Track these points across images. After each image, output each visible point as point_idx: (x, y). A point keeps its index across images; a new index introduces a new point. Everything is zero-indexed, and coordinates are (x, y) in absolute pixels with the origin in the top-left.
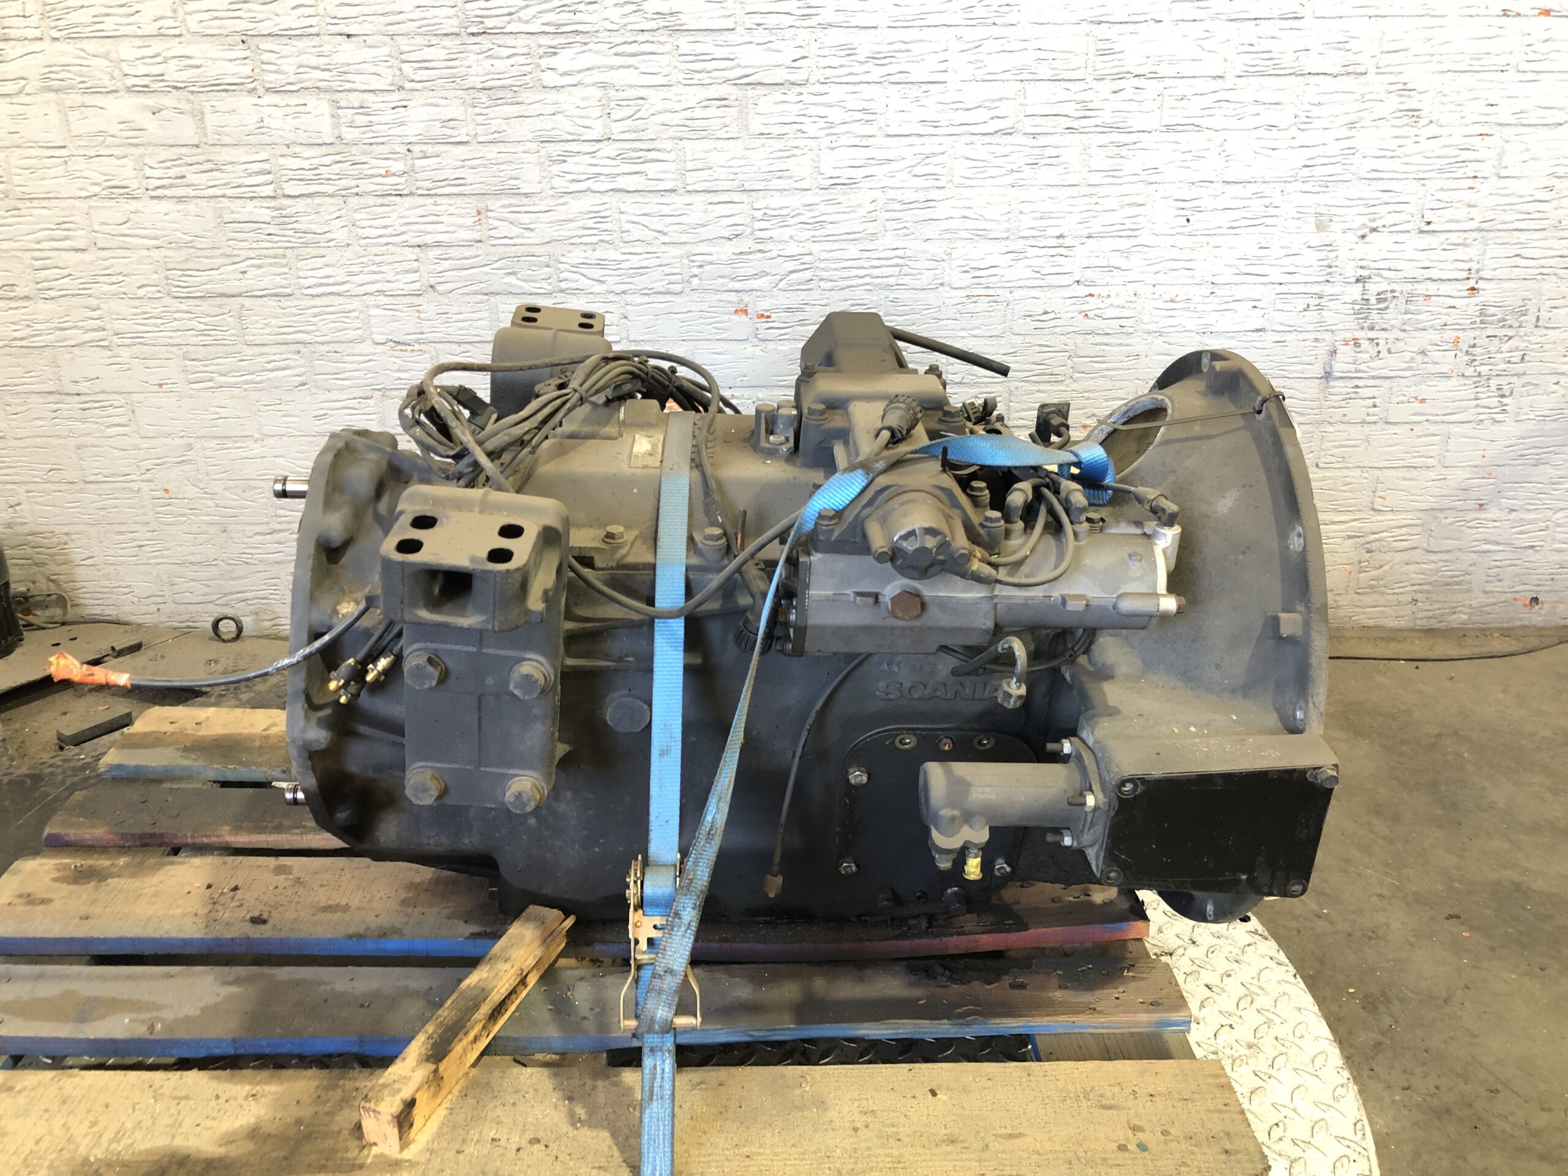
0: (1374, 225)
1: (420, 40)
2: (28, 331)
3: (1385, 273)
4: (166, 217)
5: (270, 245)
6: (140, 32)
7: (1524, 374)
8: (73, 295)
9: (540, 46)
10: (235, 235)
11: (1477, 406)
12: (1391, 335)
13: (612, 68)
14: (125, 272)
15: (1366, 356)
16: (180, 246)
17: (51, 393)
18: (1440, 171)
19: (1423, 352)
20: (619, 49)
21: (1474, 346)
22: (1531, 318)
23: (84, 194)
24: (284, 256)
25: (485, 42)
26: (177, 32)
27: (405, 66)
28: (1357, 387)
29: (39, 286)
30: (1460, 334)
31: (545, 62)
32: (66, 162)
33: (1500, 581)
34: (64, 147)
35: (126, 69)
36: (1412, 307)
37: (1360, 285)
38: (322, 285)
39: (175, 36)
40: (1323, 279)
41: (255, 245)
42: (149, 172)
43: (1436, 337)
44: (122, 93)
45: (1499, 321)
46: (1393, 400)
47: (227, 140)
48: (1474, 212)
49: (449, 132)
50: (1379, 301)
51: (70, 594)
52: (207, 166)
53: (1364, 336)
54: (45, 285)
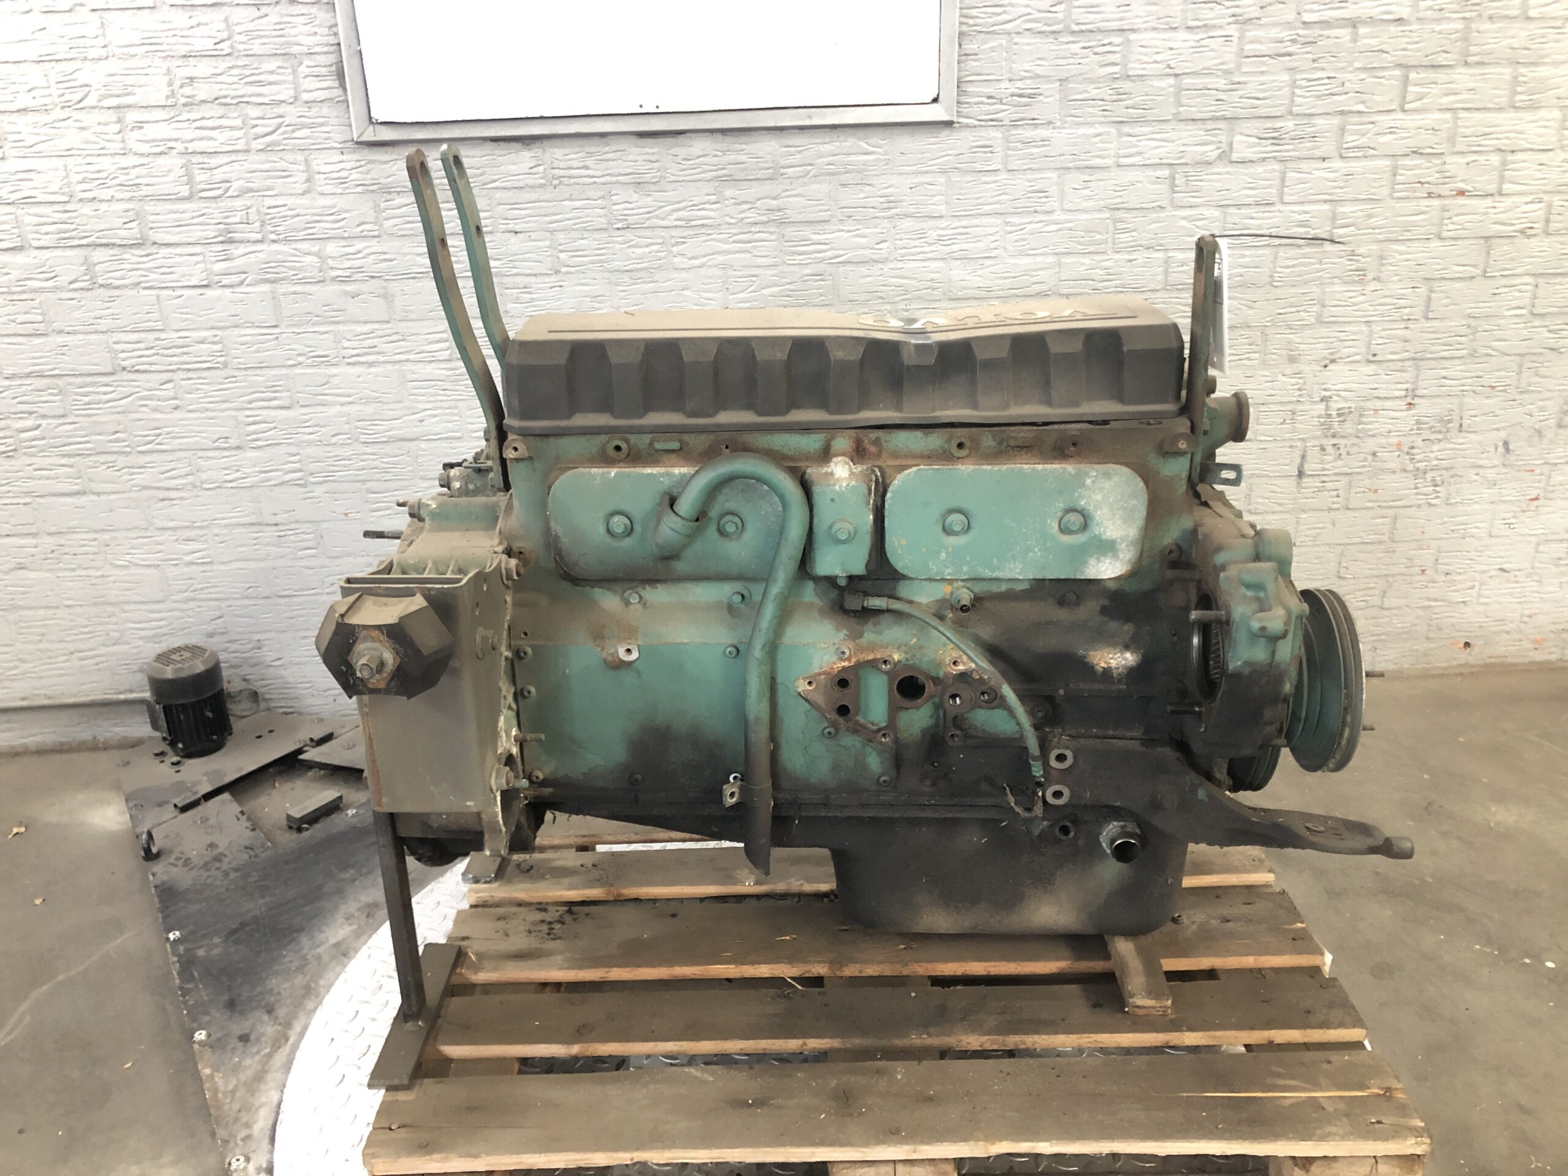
0: (1333, 357)
1: (576, 235)
2: (238, 474)
3: (1343, 394)
4: (360, 379)
5: (444, 398)
6: (346, 235)
7: (1452, 468)
8: (277, 444)
9: (672, 237)
10: (416, 391)
11: (1417, 494)
12: (1348, 442)
13: (730, 253)
14: (322, 423)
15: (1330, 458)
16: (369, 401)
17: (252, 524)
18: (1382, 315)
19: (1374, 454)
20: (735, 238)
21: (1413, 448)
22: (1454, 425)
23: (290, 362)
24: (456, 407)
25: (629, 235)
26: (376, 233)
27: (562, 256)
28: (1324, 482)
29: (249, 438)
30: (1402, 439)
31: (675, 249)
32: (277, 338)
33: (1440, 629)
34: (276, 326)
35: (330, 262)
36: (1364, 420)
37: (1324, 403)
39: (374, 237)
40: (1295, 399)
41: (432, 399)
42: (347, 344)
43: (1383, 441)
44: (327, 282)
45: (1431, 428)
46: (1353, 491)
47: (413, 316)
48: (1408, 346)
49: (597, 305)
50: (1339, 415)
51: (261, 691)
52: (395, 337)
53: (1328, 442)
54: (254, 436)
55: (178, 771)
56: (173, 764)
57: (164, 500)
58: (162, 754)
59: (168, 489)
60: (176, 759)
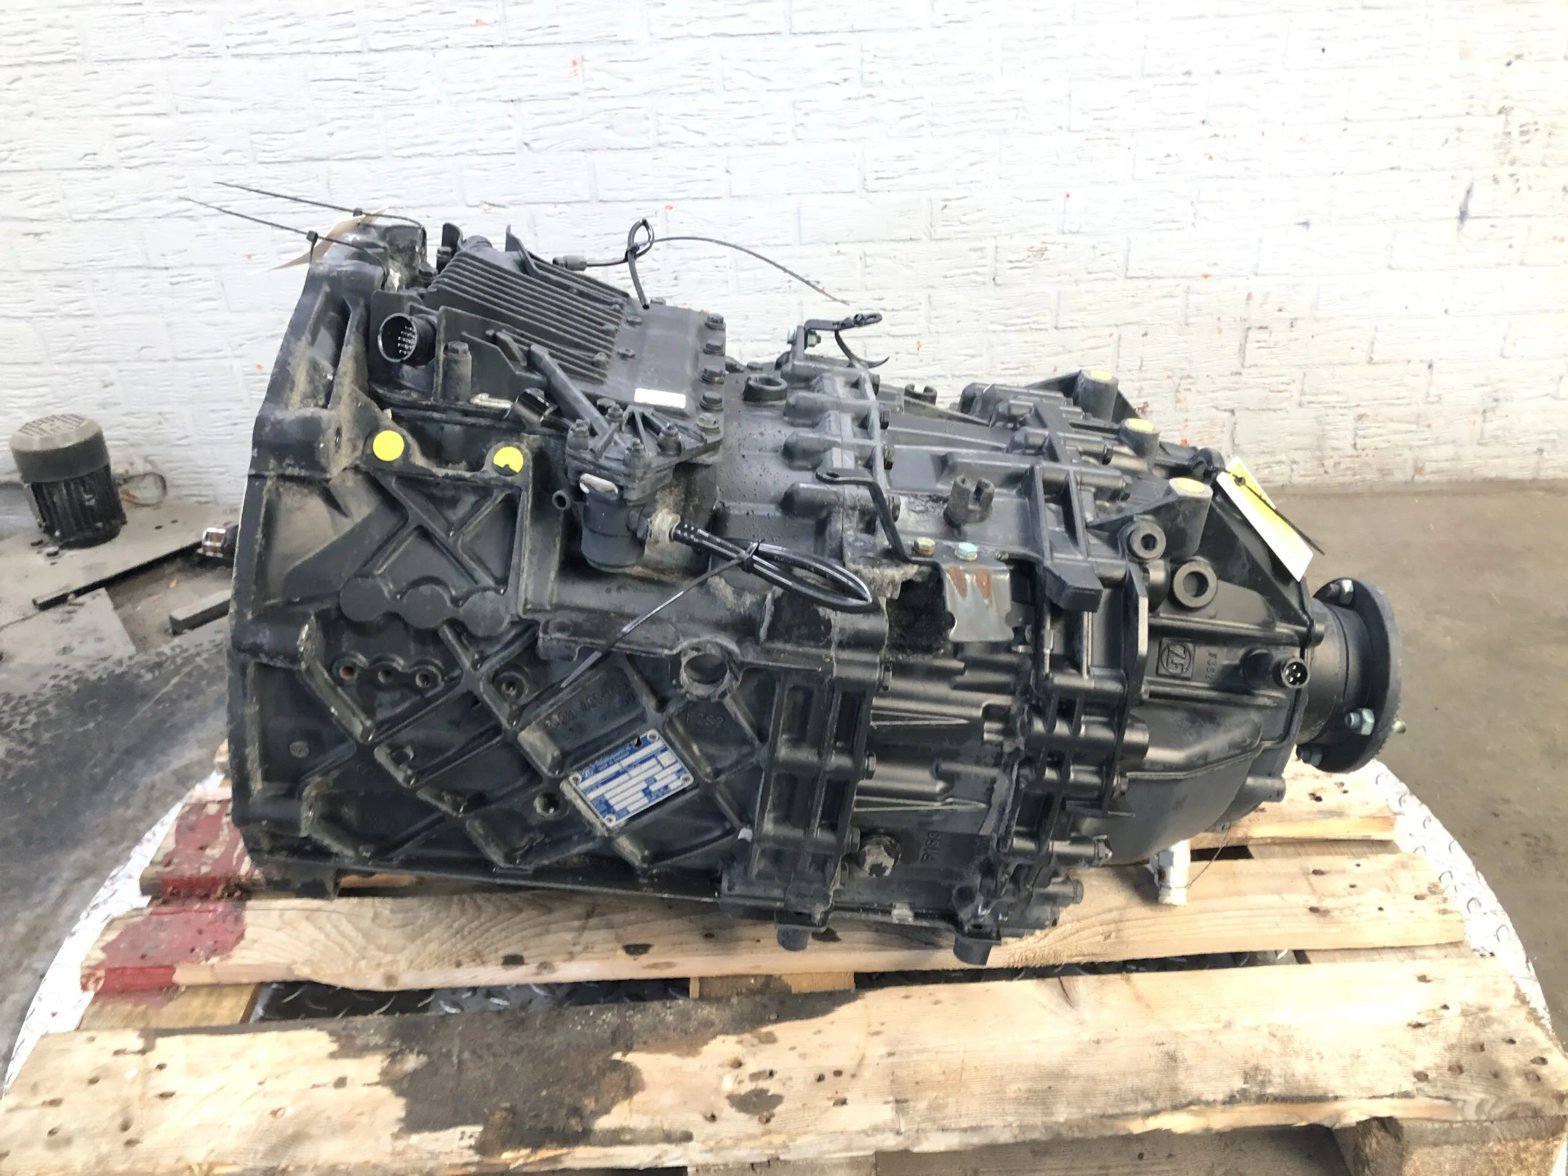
0: (1522, 49)
2: (113, 203)
3: (1529, 105)
4: (250, 77)
5: (357, 103)
8: (156, 163)
10: (321, 94)
12: (1531, 170)
14: (209, 136)
16: (264, 107)
17: (138, 267)
23: (163, 54)
24: (373, 116)
28: (1493, 226)
29: (122, 155)
32: (143, 20)
34: (140, 4)
37: (1503, 116)
38: (413, 145)
40: (1463, 110)
41: (341, 104)
42: (229, 29)
46: (1531, 239)
50: (1522, 133)
51: (169, 477)
52: (290, 20)
53: (1504, 172)
54: (127, 153)
55: (53, 564)
56: (49, 555)
57: (28, 234)
58: (40, 543)
59: (32, 220)
60: (52, 549)
